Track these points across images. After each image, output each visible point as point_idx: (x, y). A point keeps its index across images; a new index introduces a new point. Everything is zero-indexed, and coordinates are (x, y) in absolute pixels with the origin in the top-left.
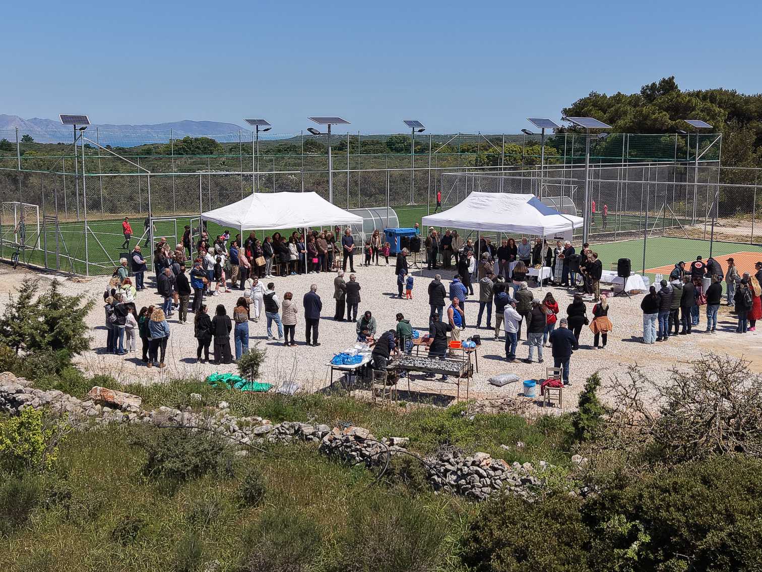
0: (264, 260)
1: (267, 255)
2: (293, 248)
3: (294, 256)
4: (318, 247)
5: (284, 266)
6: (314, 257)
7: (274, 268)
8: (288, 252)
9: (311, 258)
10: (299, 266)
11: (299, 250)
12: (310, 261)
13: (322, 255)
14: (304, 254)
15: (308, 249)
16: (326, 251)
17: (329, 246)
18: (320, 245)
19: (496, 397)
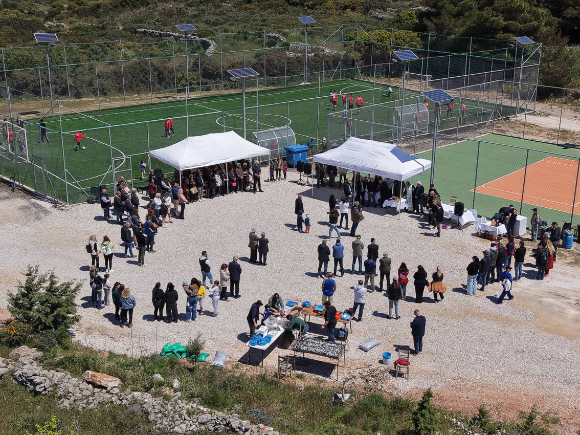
0: (196, 190)
1: (198, 185)
2: (217, 178)
3: (219, 183)
4: (236, 175)
5: (211, 191)
6: (234, 182)
7: (205, 192)
8: (215, 181)
9: (231, 183)
10: (222, 191)
11: (222, 178)
12: (231, 186)
13: (239, 180)
14: (226, 182)
15: (229, 178)
16: (242, 177)
17: (245, 172)
18: (237, 173)
19: (363, 366)
